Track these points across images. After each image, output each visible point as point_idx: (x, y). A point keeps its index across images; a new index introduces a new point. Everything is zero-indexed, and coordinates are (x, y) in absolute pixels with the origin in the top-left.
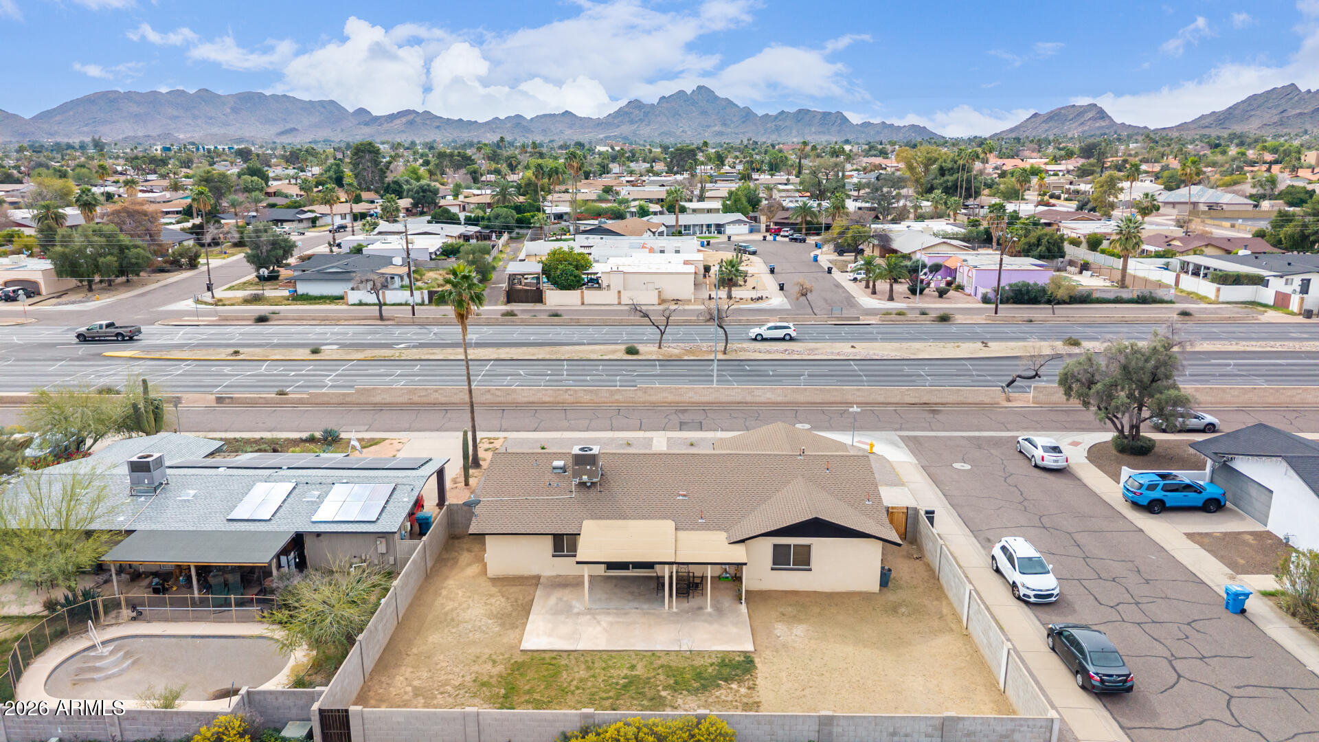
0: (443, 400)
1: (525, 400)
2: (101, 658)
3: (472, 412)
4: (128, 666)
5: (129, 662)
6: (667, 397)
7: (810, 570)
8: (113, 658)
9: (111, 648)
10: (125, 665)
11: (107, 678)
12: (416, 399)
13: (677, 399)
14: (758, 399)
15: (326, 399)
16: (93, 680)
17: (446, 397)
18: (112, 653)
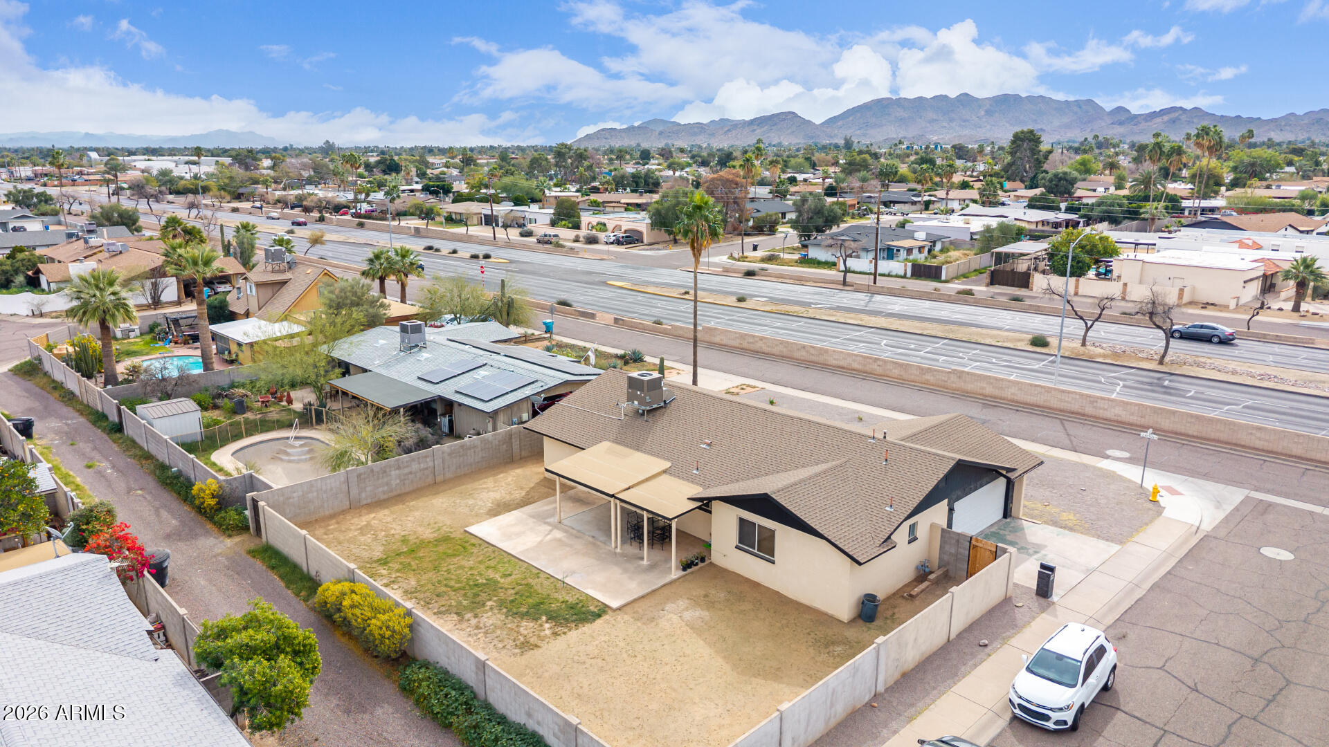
0: (766, 349)
1: (835, 362)
2: (293, 447)
3: (695, 347)
4: (306, 459)
5: (308, 456)
6: (983, 388)
7: (773, 562)
8: (299, 450)
9: (302, 443)
10: (304, 457)
11: (290, 461)
12: (745, 345)
13: (997, 392)
14: (1101, 413)
15: (681, 332)
16: (282, 460)
17: (768, 346)
18: (301, 446)
